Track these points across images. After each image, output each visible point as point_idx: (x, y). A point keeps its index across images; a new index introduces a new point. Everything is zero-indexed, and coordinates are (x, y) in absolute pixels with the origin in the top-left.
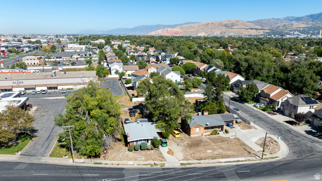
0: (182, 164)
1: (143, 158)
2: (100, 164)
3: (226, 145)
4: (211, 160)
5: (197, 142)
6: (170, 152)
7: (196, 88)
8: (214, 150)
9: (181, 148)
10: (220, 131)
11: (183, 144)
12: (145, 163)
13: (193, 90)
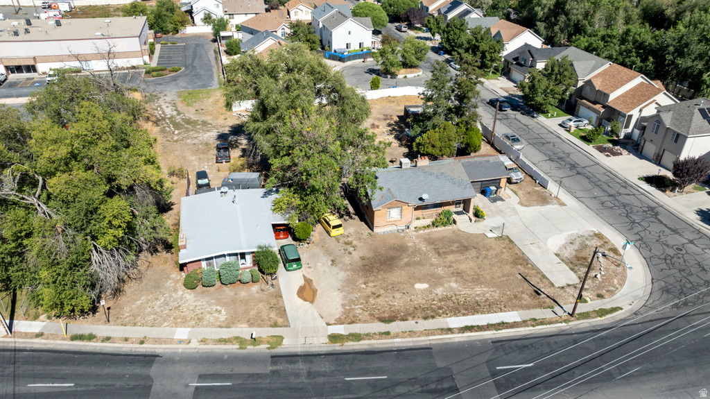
0: (334, 338)
1: (223, 317)
2: (91, 337)
3: (472, 264)
4: (421, 321)
5: (392, 253)
6: (307, 292)
7: (411, 67)
8: (435, 280)
9: (342, 275)
10: (458, 213)
11: (347, 260)
12: (226, 333)
13: (402, 74)
